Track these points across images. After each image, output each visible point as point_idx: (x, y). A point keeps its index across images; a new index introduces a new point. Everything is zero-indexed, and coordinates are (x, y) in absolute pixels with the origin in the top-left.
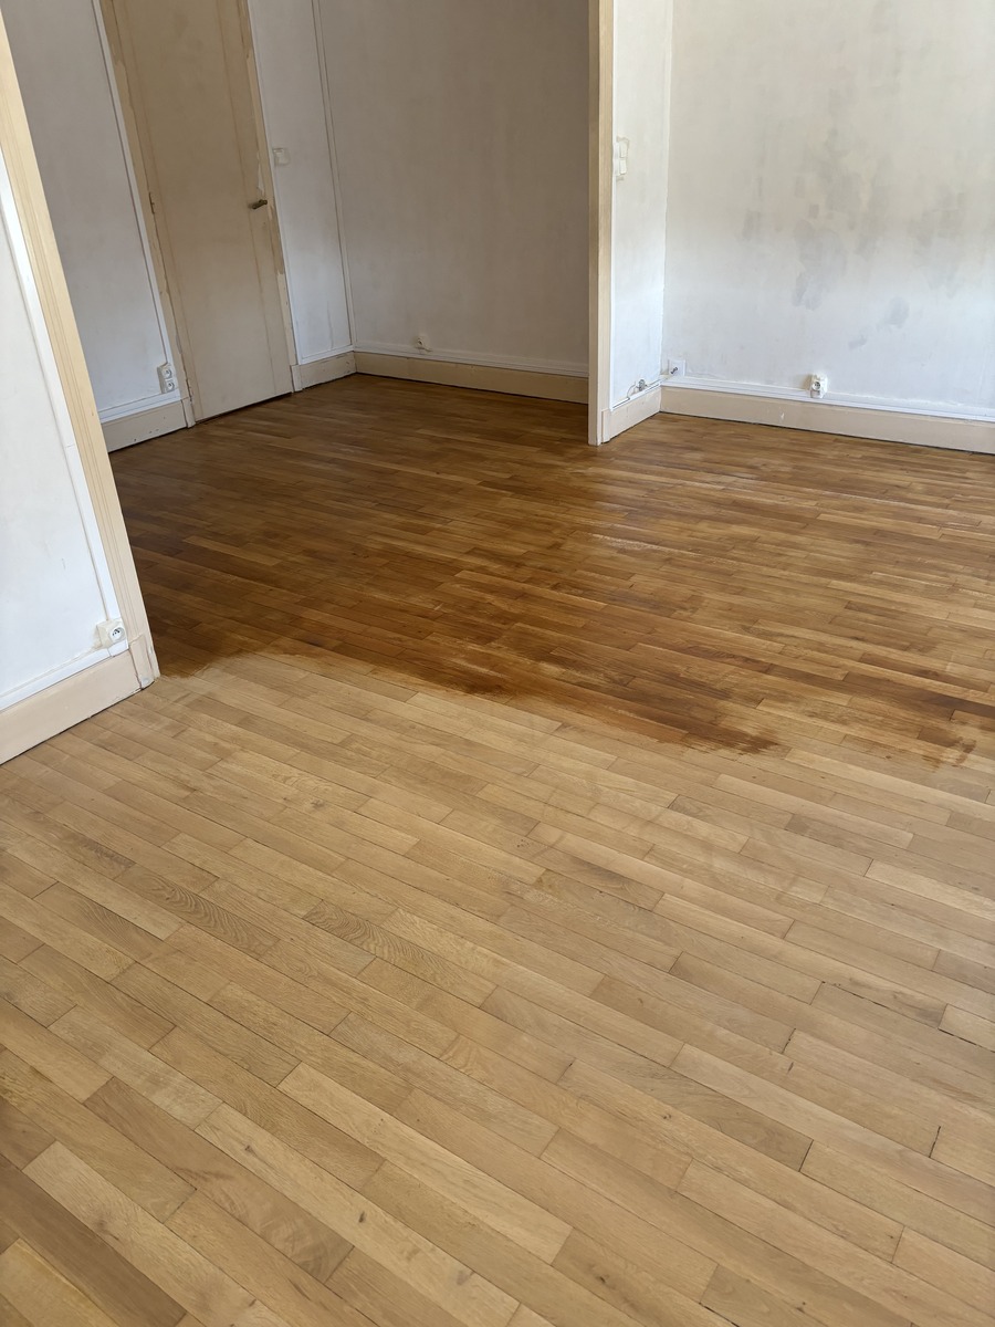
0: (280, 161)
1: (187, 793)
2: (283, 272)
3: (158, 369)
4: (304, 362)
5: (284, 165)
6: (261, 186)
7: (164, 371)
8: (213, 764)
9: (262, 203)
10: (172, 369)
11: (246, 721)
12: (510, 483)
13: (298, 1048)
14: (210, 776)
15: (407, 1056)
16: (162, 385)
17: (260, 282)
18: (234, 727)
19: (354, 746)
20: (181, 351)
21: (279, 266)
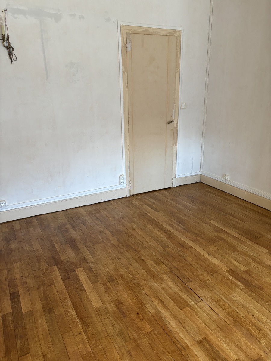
0: (183, 107)
2: (176, 145)
3: (119, 176)
4: (179, 177)
5: (184, 109)
6: (173, 116)
7: (121, 177)
9: (172, 121)
10: (125, 177)
12: (244, 276)
16: (120, 182)
17: (166, 148)
20: (130, 171)
21: (175, 143)
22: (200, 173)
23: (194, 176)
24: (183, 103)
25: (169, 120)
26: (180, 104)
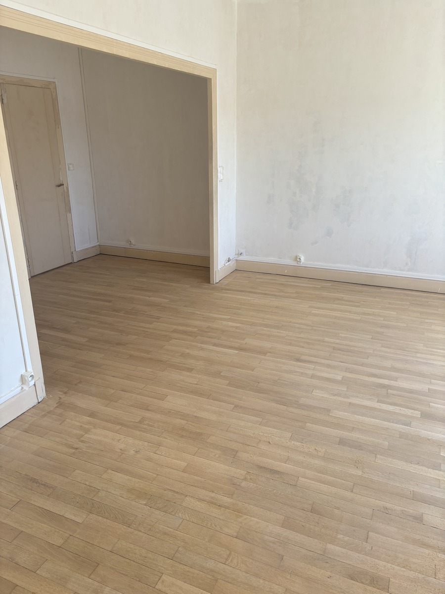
0: (71, 168)
1: (74, 451)
4: (78, 250)
5: (73, 170)
6: (61, 178)
8: (82, 436)
9: (62, 185)
11: (92, 415)
13: (160, 567)
14: (83, 442)
15: (210, 564)
17: (60, 217)
18: (88, 418)
19: (146, 422)
21: (68, 210)
22: (98, 244)
23: (93, 247)
24: (71, 164)
25: (58, 183)
26: (67, 165)
